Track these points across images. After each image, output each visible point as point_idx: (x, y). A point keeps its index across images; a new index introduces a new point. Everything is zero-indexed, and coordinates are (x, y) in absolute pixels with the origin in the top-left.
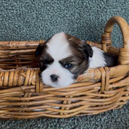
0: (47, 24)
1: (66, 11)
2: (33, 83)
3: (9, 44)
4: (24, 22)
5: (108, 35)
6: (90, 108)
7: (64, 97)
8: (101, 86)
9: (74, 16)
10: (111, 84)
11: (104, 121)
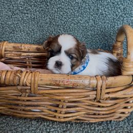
0: (60, 30)
1: (80, 17)
2: (28, 84)
3: (21, 46)
4: (37, 26)
6: (86, 115)
8: (96, 95)
9: (88, 23)
10: (108, 93)
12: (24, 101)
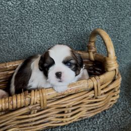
0: (38, 42)
1: (54, 27)
3: (6, 65)
4: (17, 43)
5: (92, 44)
6: (88, 112)
7: (65, 107)
8: (94, 93)
9: (61, 30)
10: (102, 89)
11: (100, 123)
12: (33, 117)
